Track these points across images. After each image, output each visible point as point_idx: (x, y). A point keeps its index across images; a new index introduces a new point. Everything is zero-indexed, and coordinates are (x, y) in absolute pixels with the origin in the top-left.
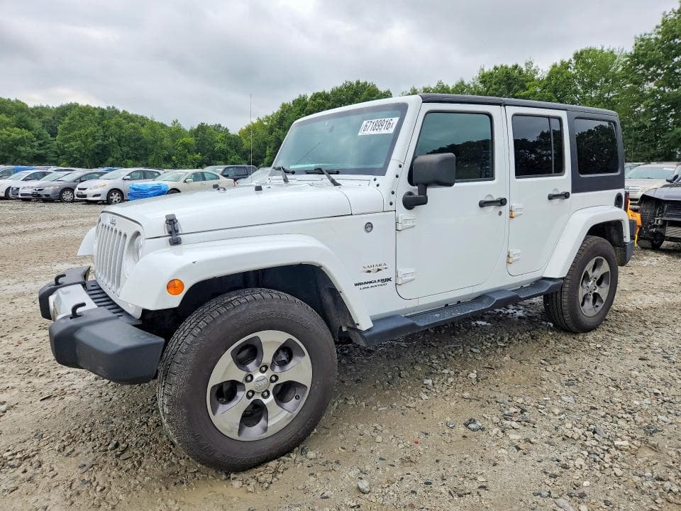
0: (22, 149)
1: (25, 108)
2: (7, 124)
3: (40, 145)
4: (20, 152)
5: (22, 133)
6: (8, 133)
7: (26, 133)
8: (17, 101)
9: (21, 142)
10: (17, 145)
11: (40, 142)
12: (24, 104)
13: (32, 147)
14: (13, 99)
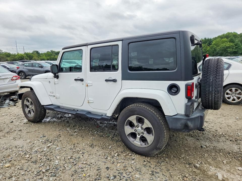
0: (229, 50)
1: (236, 34)
2: (226, 41)
3: (236, 48)
4: (228, 51)
5: (230, 44)
6: (225, 44)
7: (231, 44)
8: (234, 32)
9: (229, 47)
10: (227, 48)
11: (236, 47)
12: (236, 33)
13: (233, 49)
14: (233, 32)
